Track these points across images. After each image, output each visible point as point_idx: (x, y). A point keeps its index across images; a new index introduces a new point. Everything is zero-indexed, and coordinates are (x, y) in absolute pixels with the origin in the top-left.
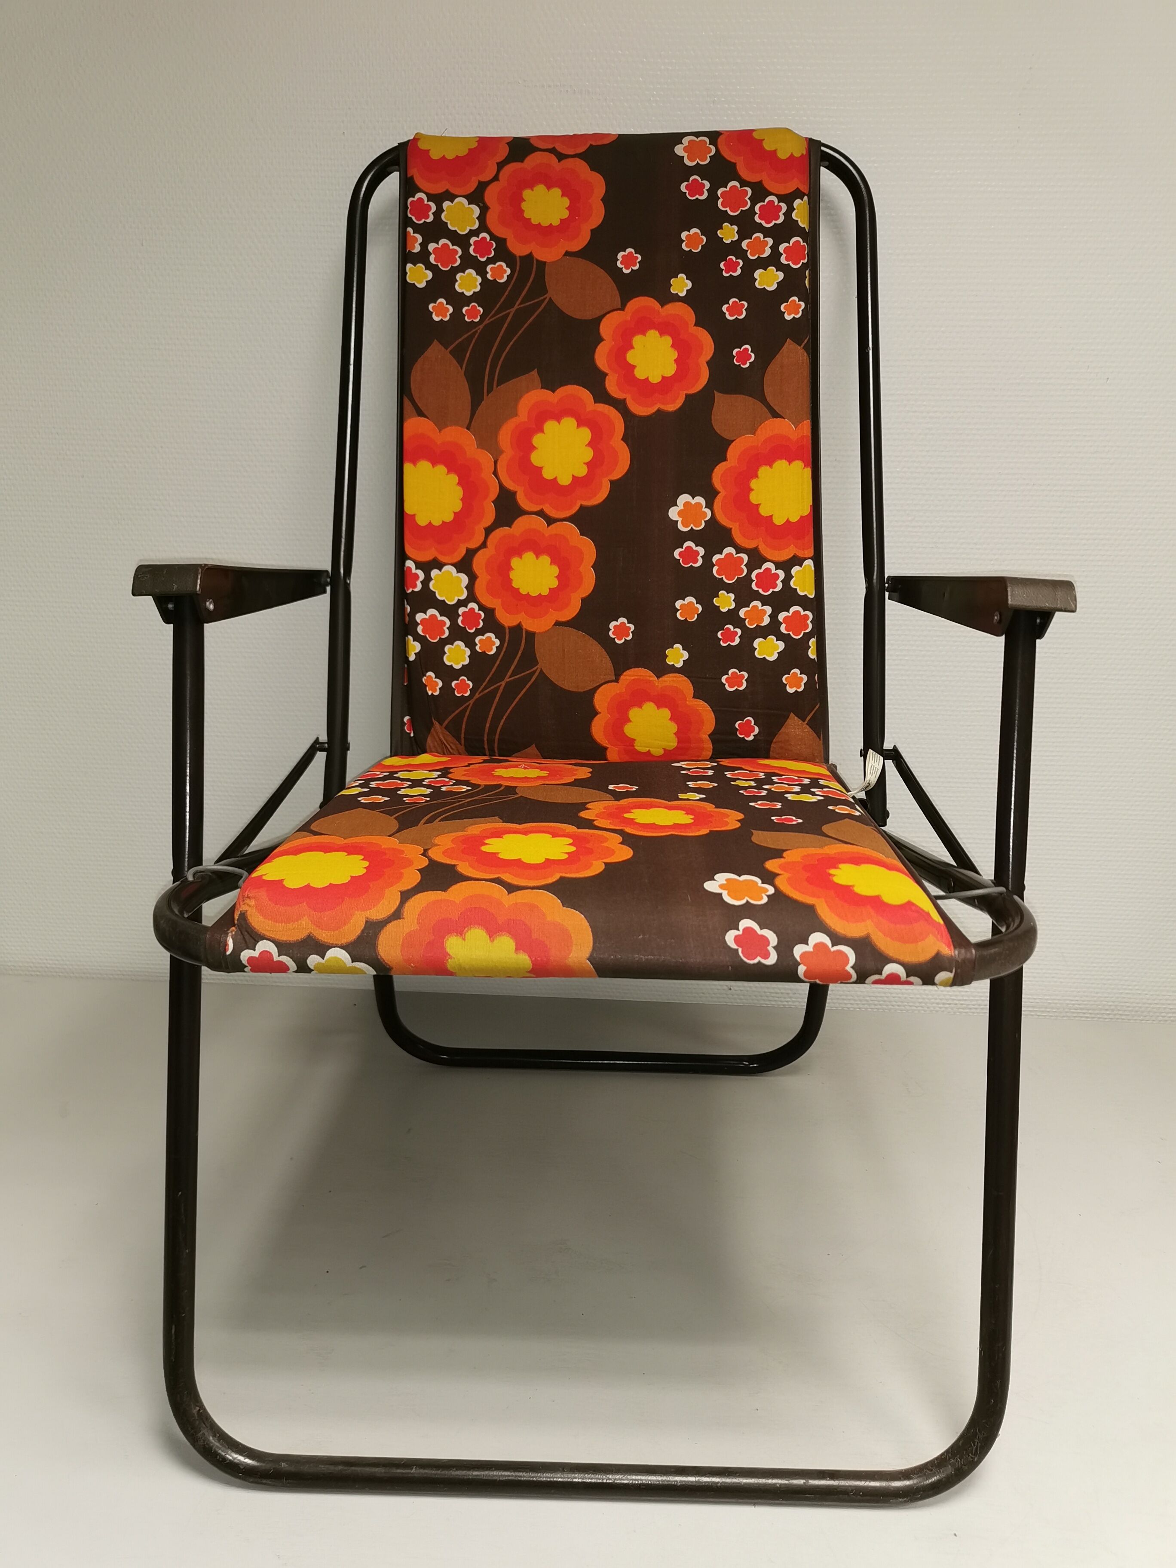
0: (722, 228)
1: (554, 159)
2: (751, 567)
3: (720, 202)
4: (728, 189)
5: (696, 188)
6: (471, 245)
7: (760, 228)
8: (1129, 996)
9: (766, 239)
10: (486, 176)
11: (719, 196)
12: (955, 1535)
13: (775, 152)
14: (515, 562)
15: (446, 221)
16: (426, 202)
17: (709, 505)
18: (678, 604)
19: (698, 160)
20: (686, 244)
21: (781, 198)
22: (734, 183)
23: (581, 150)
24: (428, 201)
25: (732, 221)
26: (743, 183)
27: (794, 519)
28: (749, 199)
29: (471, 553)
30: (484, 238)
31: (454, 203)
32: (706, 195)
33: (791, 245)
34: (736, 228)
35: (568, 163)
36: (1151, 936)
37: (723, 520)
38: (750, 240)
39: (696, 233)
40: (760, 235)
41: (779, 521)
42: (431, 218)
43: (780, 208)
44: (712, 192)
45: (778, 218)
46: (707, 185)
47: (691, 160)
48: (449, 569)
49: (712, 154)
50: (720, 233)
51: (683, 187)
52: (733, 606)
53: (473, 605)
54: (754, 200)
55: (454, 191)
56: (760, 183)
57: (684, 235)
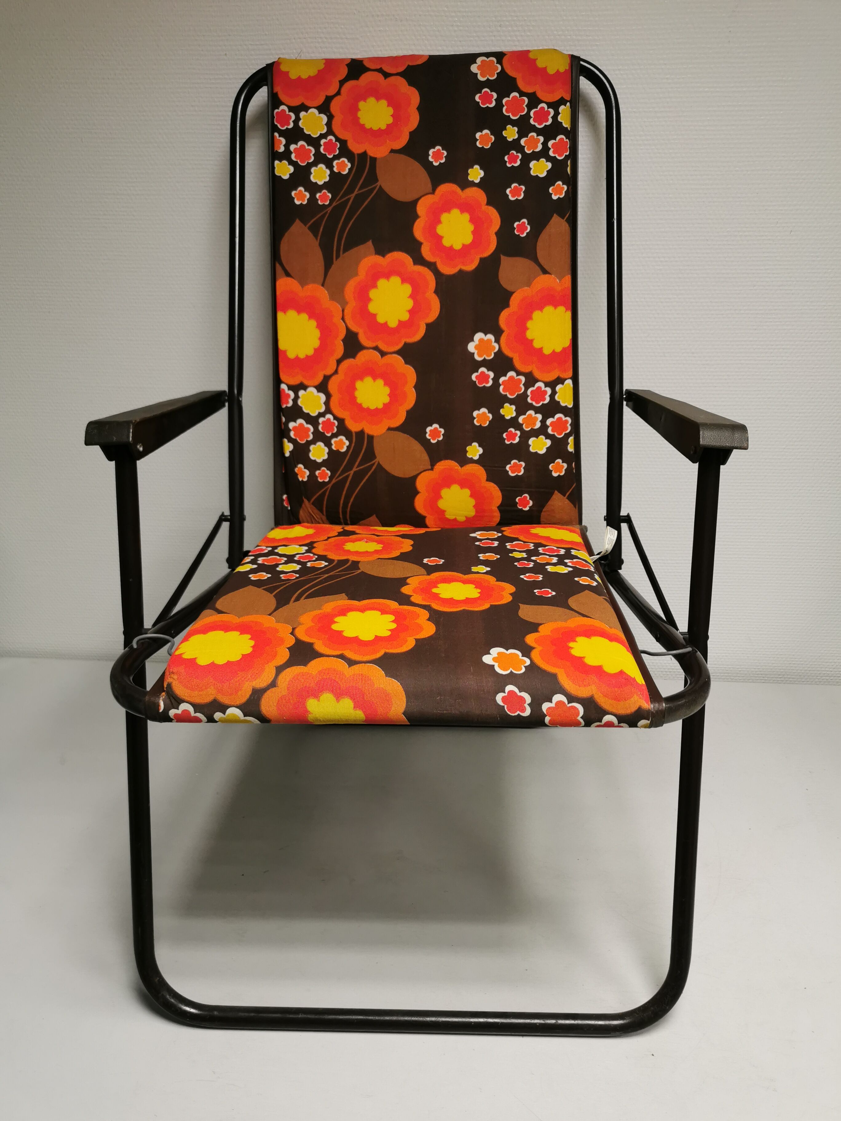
0: (506, 130)
1: (380, 77)
2: (527, 386)
3: (504, 109)
4: (510, 99)
5: (487, 98)
6: (322, 145)
7: (534, 129)
8: (795, 665)
9: (538, 137)
10: (331, 92)
11: (504, 104)
12: (653, 1055)
13: (545, 68)
14: (359, 384)
15: (302, 127)
16: (287, 113)
17: (497, 341)
18: (475, 414)
19: (488, 76)
20: (480, 142)
21: (550, 105)
22: (515, 94)
23: (401, 69)
24: (289, 112)
25: (514, 123)
26: (522, 94)
27: (558, 350)
28: (526, 106)
29: (327, 379)
30: (331, 140)
31: (308, 113)
32: (494, 104)
33: (557, 141)
34: (516, 129)
35: (392, 79)
36: (812, 625)
37: (507, 352)
38: (527, 138)
39: (486, 134)
40: (534, 134)
41: (547, 351)
42: (291, 125)
43: (549, 113)
44: (499, 101)
45: (547, 121)
46: (495, 95)
47: (483, 76)
48: (312, 390)
49: (499, 71)
50: (504, 133)
51: (477, 98)
52: (514, 414)
53: (329, 416)
54: (530, 107)
55: (308, 103)
56: (534, 94)
57: (478, 135)
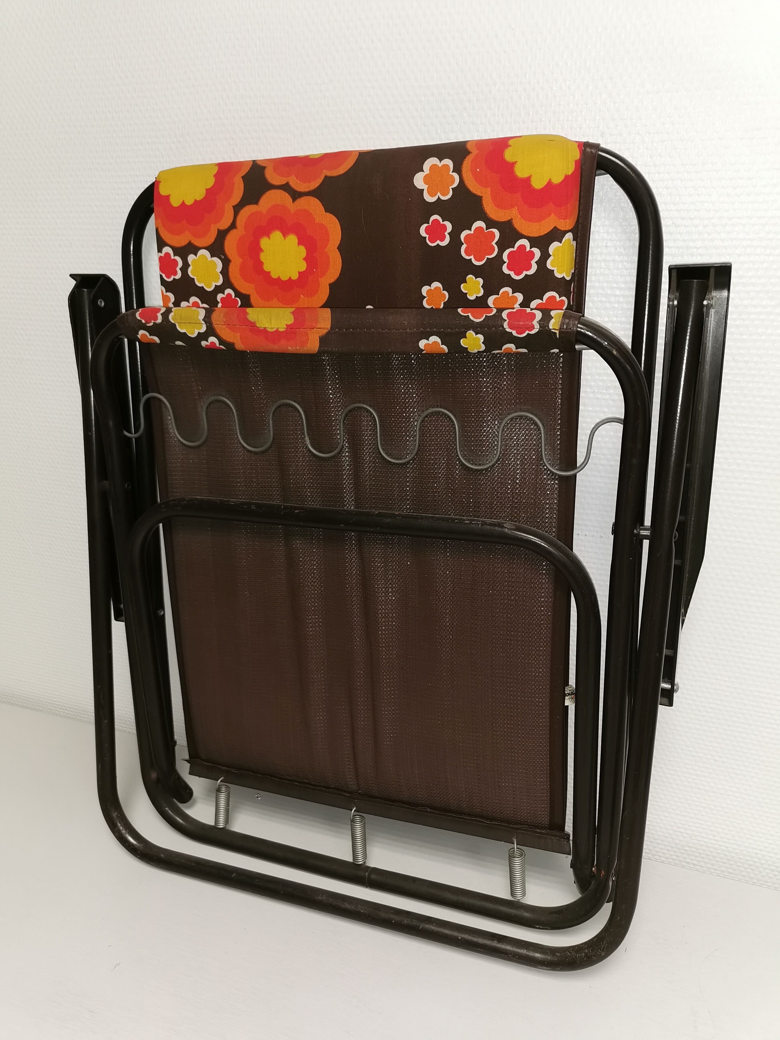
0: (466, 282)
1: (286, 198)
3: (464, 247)
4: (472, 232)
5: (437, 231)
6: (218, 302)
7: (509, 282)
9: (515, 294)
10: (225, 224)
11: (463, 241)
13: (528, 179)
15: (193, 277)
16: (172, 257)
19: (439, 194)
20: (427, 301)
21: (534, 242)
22: (480, 224)
23: (314, 185)
24: (174, 256)
25: (477, 272)
26: (491, 223)
28: (496, 243)
30: (229, 295)
31: (198, 256)
32: (447, 240)
33: (544, 302)
34: (481, 281)
35: (303, 202)
38: (497, 296)
39: (437, 288)
40: (508, 290)
42: (179, 275)
43: (532, 254)
44: (455, 235)
45: (529, 268)
46: (449, 226)
47: (432, 195)
49: (455, 185)
50: (463, 288)
51: (423, 231)
54: (502, 246)
55: (197, 243)
56: (510, 222)
57: (425, 290)
